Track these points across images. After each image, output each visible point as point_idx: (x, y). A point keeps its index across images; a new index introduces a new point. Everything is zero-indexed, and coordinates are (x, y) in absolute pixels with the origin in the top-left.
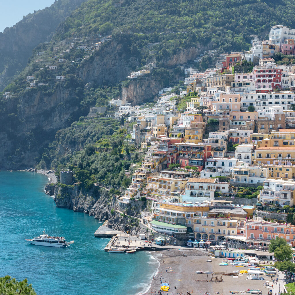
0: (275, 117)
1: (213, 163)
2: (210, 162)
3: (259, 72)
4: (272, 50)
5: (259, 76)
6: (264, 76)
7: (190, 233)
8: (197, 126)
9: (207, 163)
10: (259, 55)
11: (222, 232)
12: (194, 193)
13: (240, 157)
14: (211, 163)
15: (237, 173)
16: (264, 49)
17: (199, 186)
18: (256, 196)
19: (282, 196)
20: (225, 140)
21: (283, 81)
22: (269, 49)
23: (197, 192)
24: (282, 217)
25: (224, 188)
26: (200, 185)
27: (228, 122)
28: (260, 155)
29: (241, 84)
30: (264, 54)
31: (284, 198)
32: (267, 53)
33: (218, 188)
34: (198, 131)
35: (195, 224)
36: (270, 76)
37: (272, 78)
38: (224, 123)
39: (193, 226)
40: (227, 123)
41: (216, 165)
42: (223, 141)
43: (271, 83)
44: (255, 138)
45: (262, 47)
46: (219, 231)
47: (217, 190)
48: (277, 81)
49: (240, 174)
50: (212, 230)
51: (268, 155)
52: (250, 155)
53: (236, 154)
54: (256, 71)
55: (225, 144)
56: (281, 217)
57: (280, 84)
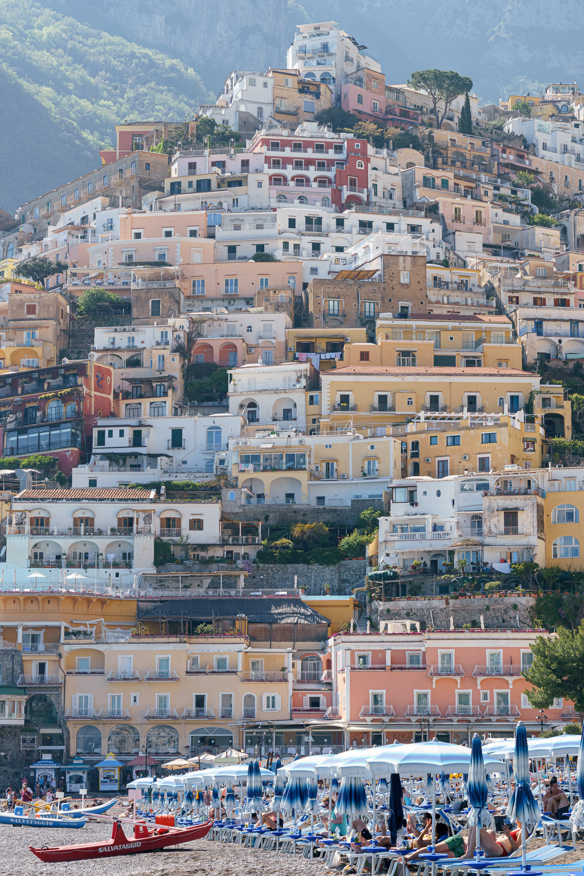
0: (385, 266)
1: (129, 433)
2: (116, 431)
3: (275, 146)
4: (308, 98)
5: (276, 163)
6: (298, 164)
7: (43, 731)
8: (31, 309)
9: (101, 434)
10: (260, 111)
11: (214, 706)
12: (49, 554)
13: (252, 418)
14: (122, 434)
15: (251, 466)
16: (278, 92)
17: (75, 520)
18: (359, 550)
19: (496, 522)
20: (174, 351)
21: (375, 186)
22: (296, 94)
23: (66, 544)
24: (512, 613)
25: (197, 524)
26: (79, 514)
27: (172, 296)
28: (345, 399)
29: (209, 181)
30: (278, 111)
31: (507, 532)
32: (292, 110)
33: (170, 523)
34: (37, 332)
35: (69, 678)
36: (321, 165)
37: (331, 174)
38: (156, 304)
39: (59, 687)
40: (167, 305)
41: (146, 441)
42: (167, 353)
43: (327, 191)
44: (306, 347)
45: (270, 82)
46: (200, 701)
47: (162, 534)
48: (353, 183)
49: (265, 470)
50: (163, 700)
51: (383, 399)
52: (300, 398)
53: (234, 402)
54: (265, 142)
55: (174, 366)
56: (506, 611)
57: (364, 196)
